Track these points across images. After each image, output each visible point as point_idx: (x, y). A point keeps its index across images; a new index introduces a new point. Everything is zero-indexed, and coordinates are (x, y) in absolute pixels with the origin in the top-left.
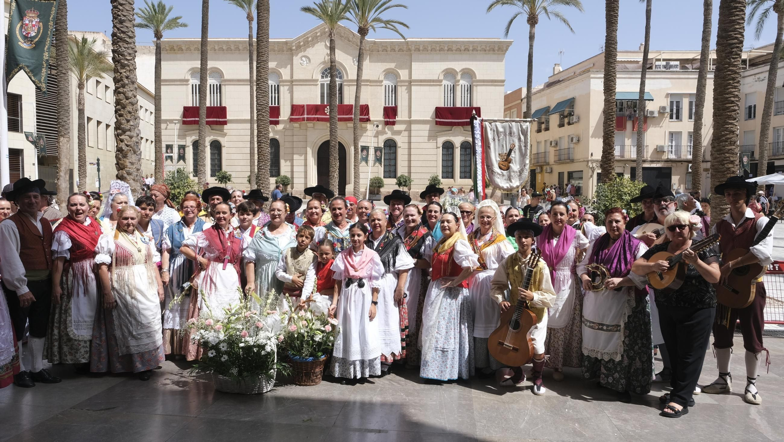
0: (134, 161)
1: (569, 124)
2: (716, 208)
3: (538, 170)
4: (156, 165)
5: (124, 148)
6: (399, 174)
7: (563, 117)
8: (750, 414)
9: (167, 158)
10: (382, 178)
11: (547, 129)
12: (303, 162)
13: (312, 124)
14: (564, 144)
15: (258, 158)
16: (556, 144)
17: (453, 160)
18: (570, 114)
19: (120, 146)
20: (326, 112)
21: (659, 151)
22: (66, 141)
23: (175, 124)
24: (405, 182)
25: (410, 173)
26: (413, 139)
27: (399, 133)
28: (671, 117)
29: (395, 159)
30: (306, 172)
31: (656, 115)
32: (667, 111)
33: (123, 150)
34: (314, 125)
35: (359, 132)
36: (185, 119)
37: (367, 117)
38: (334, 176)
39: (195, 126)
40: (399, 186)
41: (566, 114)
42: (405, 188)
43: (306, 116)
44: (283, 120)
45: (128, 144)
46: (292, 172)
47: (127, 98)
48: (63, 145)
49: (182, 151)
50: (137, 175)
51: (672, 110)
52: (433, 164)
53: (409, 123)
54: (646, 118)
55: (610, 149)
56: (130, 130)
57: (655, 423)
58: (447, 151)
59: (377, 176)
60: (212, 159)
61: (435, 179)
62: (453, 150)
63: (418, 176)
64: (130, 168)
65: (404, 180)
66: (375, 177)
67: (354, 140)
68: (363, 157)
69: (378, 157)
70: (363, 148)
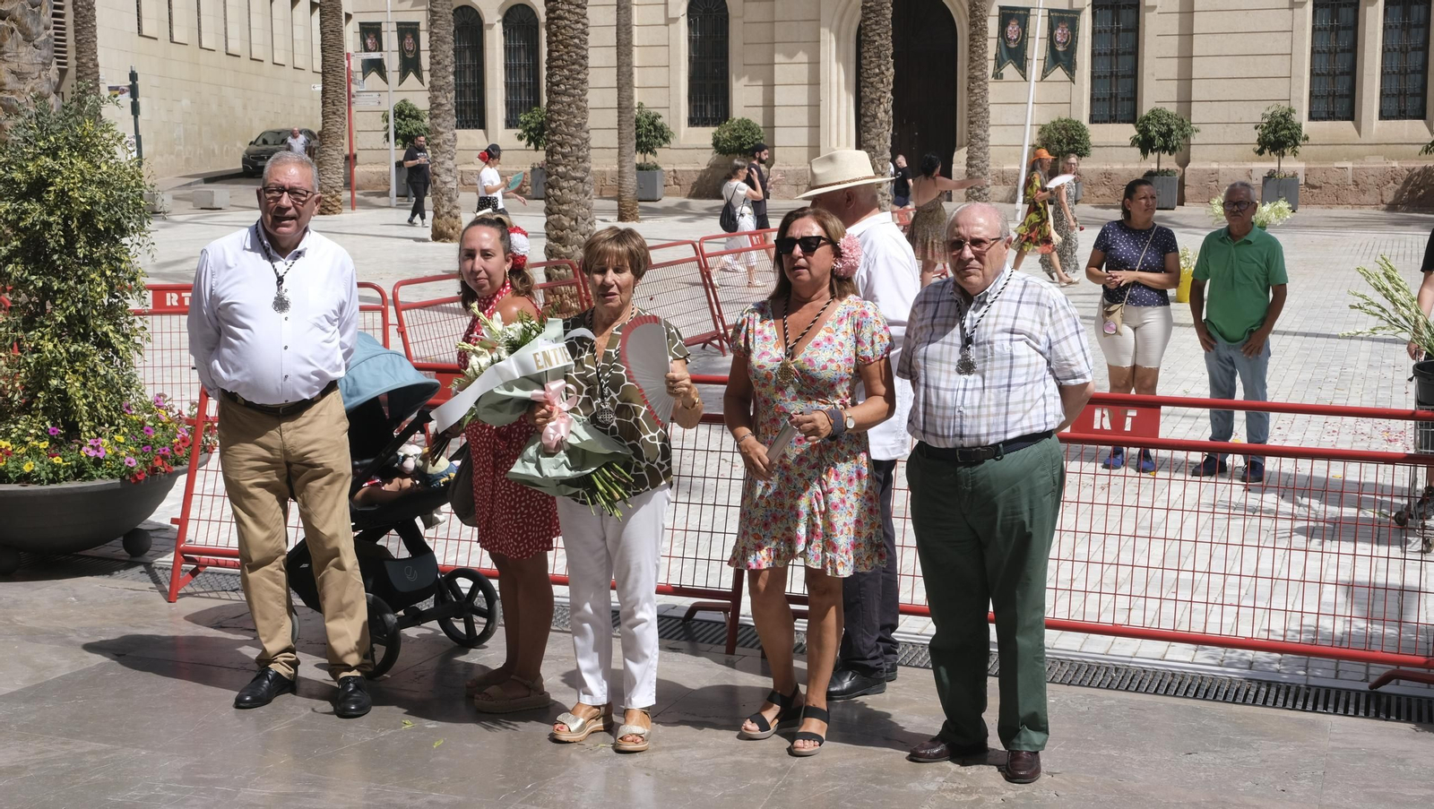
0: (26, 68)
4: (324, 92)
6: (1146, 107)
9: (366, 67)
10: (1085, 121)
12: (803, 72)
15: (550, 53)
17: (1353, 50)
24: (1169, 135)
25: (1186, 101)
29: (1135, 52)
30: (815, 107)
38: (875, 116)
40: (1144, 153)
42: (1165, 156)
46: (769, 106)
49: (409, 41)
52: (1278, 66)
59: (1064, 118)
60: (510, 70)
61: (1278, 123)
62: (1356, 11)
63: (1220, 112)
64: (12, 92)
65: (1164, 129)
66: (1060, 120)
68: (1008, 49)
69: (1060, 48)
70: (1007, 15)
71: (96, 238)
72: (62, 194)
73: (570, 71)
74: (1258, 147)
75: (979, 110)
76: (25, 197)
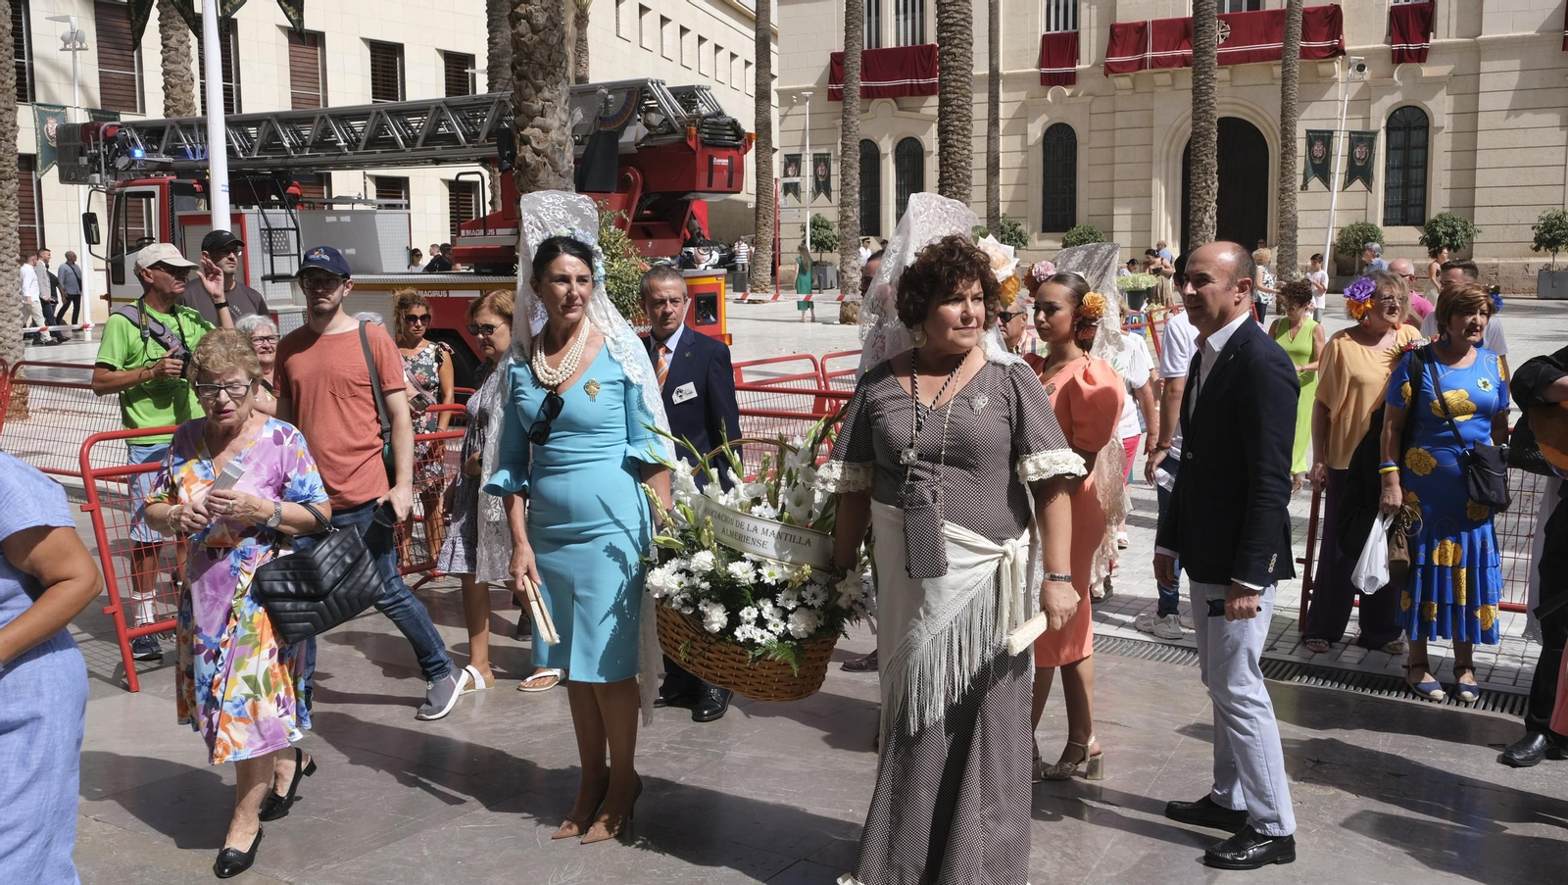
4: (757, 209)
6: (1434, 212)
9: (787, 189)
10: (1379, 224)
13: (1167, 76)
23: (807, 99)
24: (1452, 235)
25: (1468, 207)
26: (1485, 102)
27: (1436, 84)
29: (1424, 165)
30: (1146, 215)
33: (528, 165)
34: (1173, 77)
35: (1295, 88)
36: (834, 87)
37: (1336, 41)
38: (1202, 222)
43: (1149, 54)
44: (1085, 70)
47: (535, 30)
49: (821, 170)
53: (1476, 51)
59: (1361, 221)
61: (1553, 225)
63: (1500, 215)
65: (1450, 230)
66: (1357, 224)
67: (1283, 116)
68: (1313, 165)
69: (1359, 164)
70: (1314, 137)
73: (958, 188)
74: (1535, 245)
75: (1289, 216)
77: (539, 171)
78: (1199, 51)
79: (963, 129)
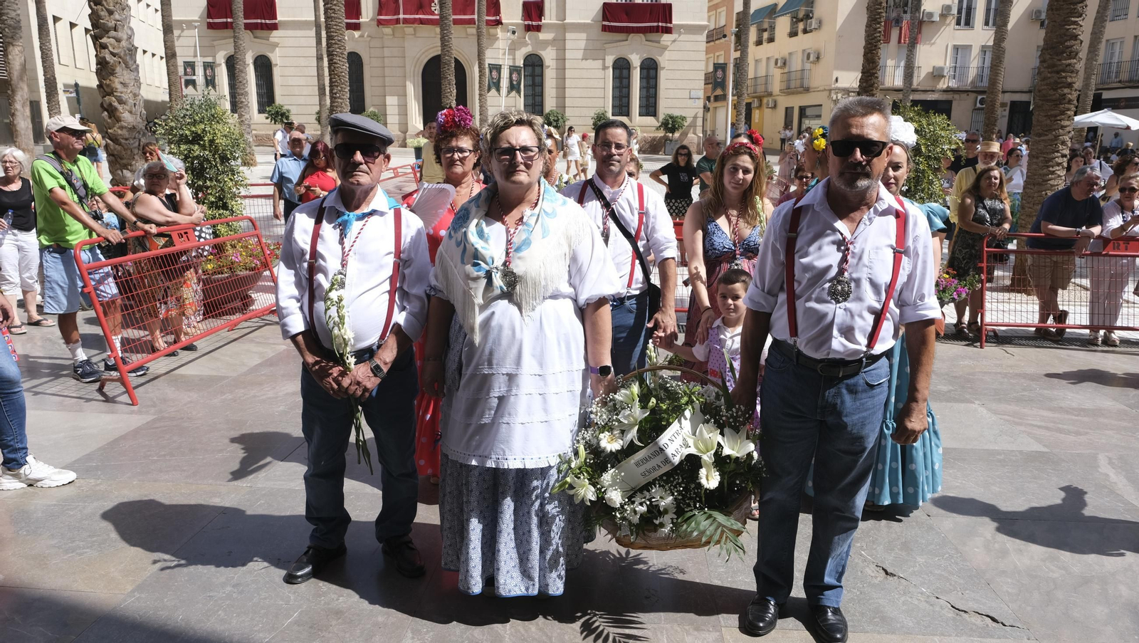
0: (127, 81)
1: (805, 31)
2: (1037, 158)
3: (756, 104)
4: (170, 95)
5: (109, 58)
6: (547, 109)
7: (796, 20)
8: (1099, 467)
9: (188, 83)
11: (771, 40)
13: (412, 29)
14: (796, 64)
15: (331, 79)
16: (785, 64)
17: (628, 86)
18: (808, 17)
19: (102, 55)
20: (433, 9)
21: (937, 75)
22: (17, 52)
23: (196, 27)
24: (557, 121)
25: (563, 107)
26: (568, 55)
27: (546, 44)
28: (958, 23)
29: (542, 85)
31: (936, 18)
32: (952, 13)
33: (107, 63)
34: (415, 30)
35: (485, 41)
36: (211, 21)
37: (498, 18)
39: (228, 32)
41: (801, 15)
43: (401, 16)
44: (365, 22)
45: (115, 51)
46: (384, 105)
48: (14, 59)
49: (208, 72)
50: (135, 104)
51: (960, 12)
52: (599, 93)
53: (563, 28)
54: (921, 23)
55: (874, 68)
56: (115, 30)
57: (961, 483)
58: (621, 73)
60: (257, 85)
62: (629, 71)
63: (577, 112)
64: (121, 93)
65: (555, 118)
67: (479, 55)
68: (492, 81)
69: (515, 83)
70: (492, 67)
71: (224, 159)
72: (212, 141)
75: (484, 109)
76: (188, 142)
77: (116, 66)
78: (443, 17)
79: (342, 54)
